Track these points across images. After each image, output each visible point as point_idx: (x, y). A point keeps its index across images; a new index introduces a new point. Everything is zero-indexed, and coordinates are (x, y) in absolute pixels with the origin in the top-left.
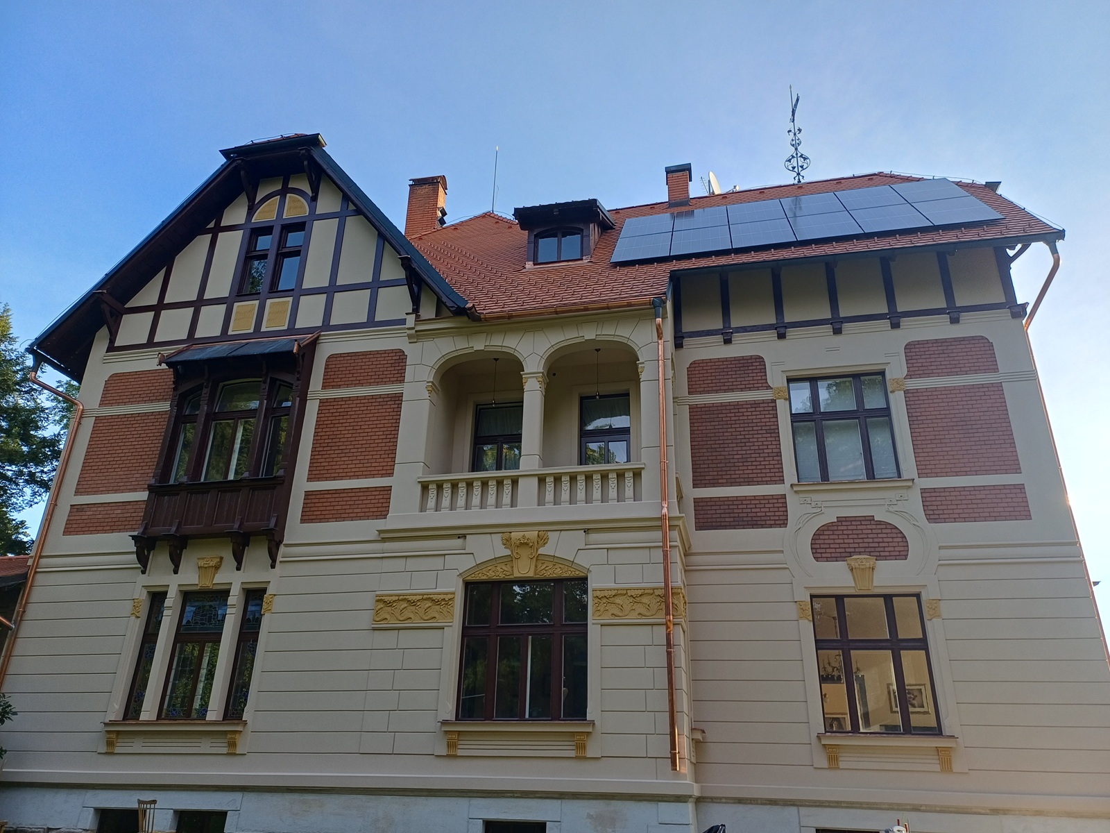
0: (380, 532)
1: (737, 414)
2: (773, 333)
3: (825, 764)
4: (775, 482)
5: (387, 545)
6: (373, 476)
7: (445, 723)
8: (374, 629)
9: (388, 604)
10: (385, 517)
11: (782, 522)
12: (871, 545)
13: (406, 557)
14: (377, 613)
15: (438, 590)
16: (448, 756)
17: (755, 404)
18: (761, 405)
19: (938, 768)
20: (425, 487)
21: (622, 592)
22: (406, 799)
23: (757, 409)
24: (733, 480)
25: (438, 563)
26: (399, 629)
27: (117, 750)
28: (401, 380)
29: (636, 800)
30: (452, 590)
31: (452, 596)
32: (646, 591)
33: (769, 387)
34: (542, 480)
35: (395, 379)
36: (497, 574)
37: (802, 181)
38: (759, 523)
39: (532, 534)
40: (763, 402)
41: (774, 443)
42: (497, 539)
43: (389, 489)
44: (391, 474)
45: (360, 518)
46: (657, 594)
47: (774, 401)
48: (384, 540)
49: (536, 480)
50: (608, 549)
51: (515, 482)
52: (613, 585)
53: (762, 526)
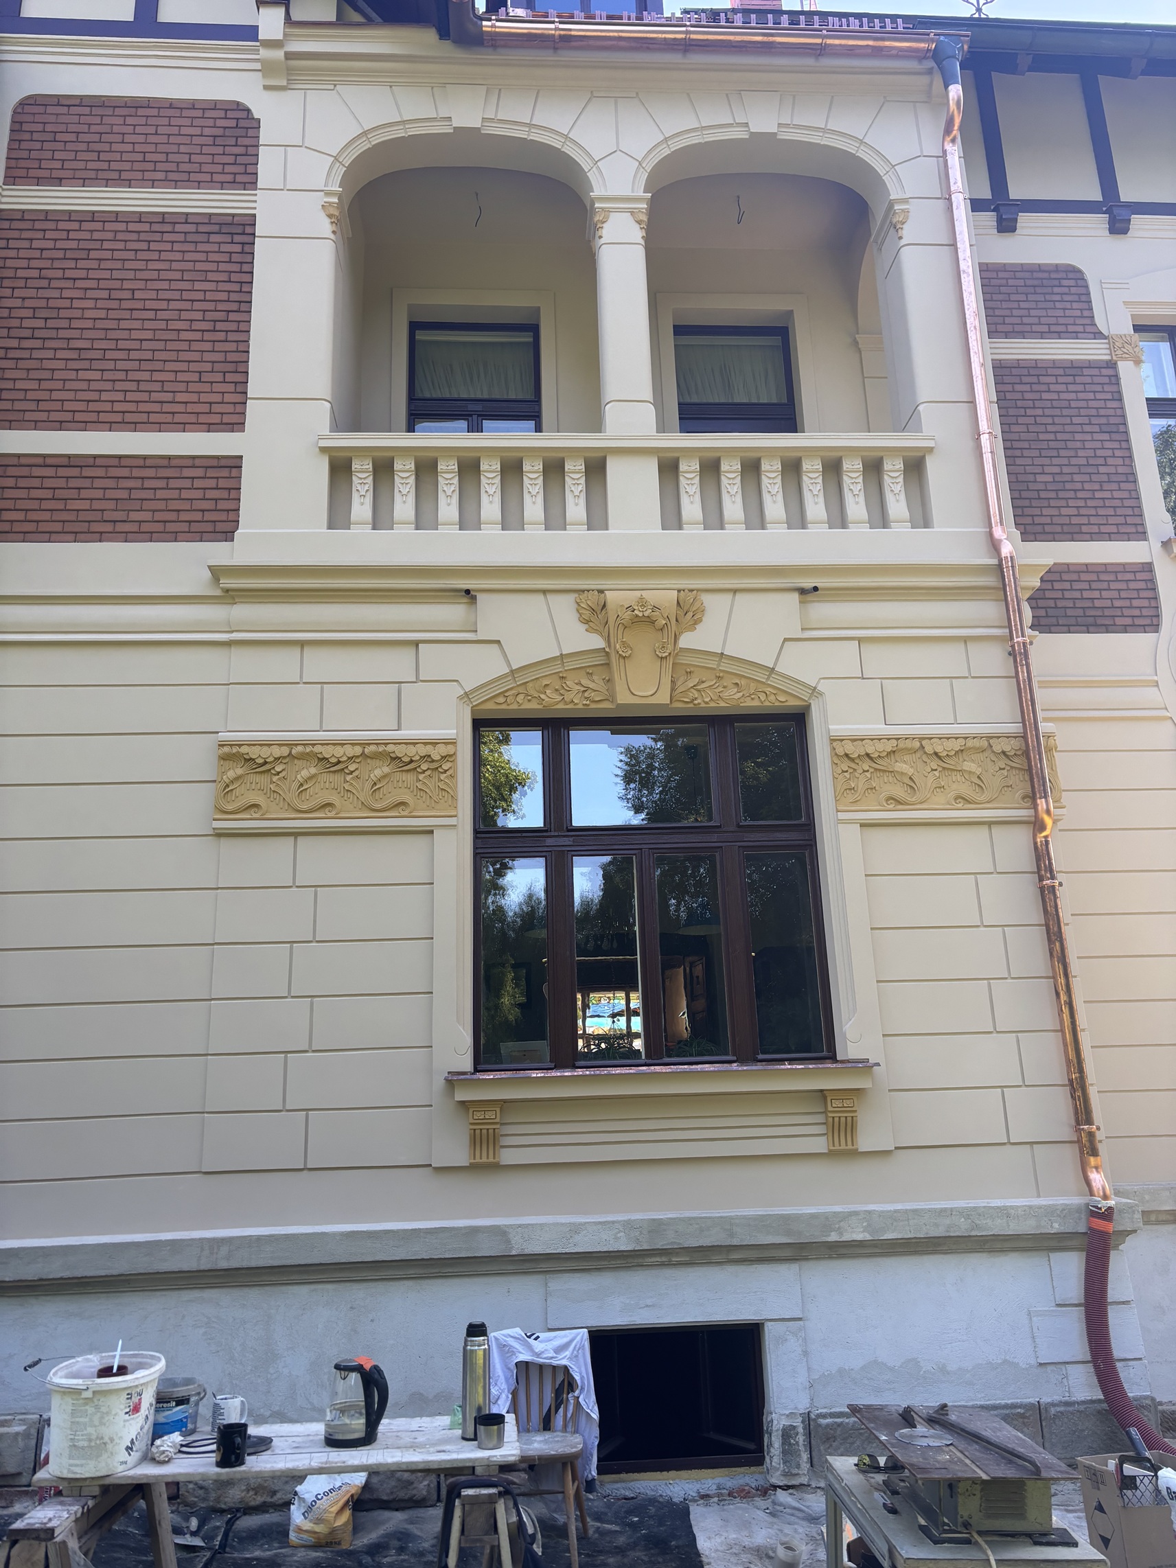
0: (216, 574)
2: (1099, 221)
4: (1128, 537)
5: (242, 612)
6: (183, 427)
7: (454, 1080)
8: (220, 834)
9: (262, 767)
10: (228, 536)
11: (1148, 621)
13: (302, 644)
14: (227, 790)
15: (405, 733)
16: (474, 1168)
17: (1074, 369)
18: (1086, 372)
20: (340, 468)
21: (908, 744)
23: (1078, 379)
25: (398, 664)
26: (296, 834)
28: (246, 178)
30: (450, 733)
31: (450, 749)
32: (970, 743)
33: (1098, 335)
34: (669, 468)
35: (229, 178)
36: (568, 696)
38: (1100, 621)
39: (664, 596)
40: (1090, 365)
41: (1118, 453)
42: (564, 608)
43: (233, 465)
44: (237, 426)
45: (151, 537)
46: (997, 749)
47: (1111, 365)
48: (230, 596)
49: (651, 468)
50: (860, 640)
51: (596, 468)
52: (879, 729)
53: (1107, 629)
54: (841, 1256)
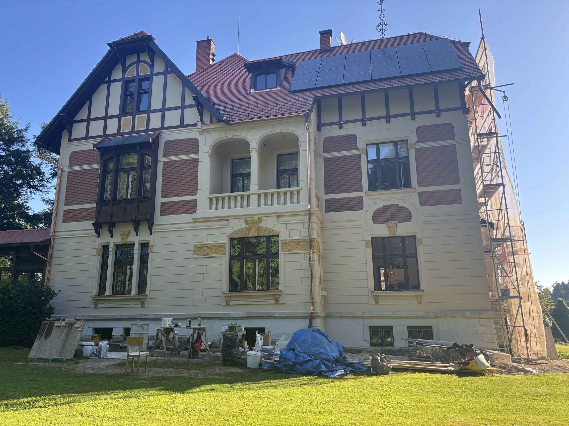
0: (194, 219)
1: (344, 161)
2: (360, 124)
3: (374, 303)
4: (359, 191)
5: (197, 224)
6: (189, 195)
7: (224, 293)
8: (194, 258)
9: (199, 248)
10: (195, 212)
11: (361, 208)
12: (397, 216)
13: (205, 229)
14: (195, 252)
15: (219, 242)
16: (226, 305)
17: (352, 157)
18: (354, 157)
19: (416, 302)
20: (211, 199)
21: (292, 241)
22: (212, 321)
23: (353, 159)
24: (342, 191)
25: (218, 231)
26: (204, 258)
27: (98, 307)
28: (197, 152)
29: (298, 318)
30: (225, 242)
31: (225, 244)
32: (302, 240)
33: (358, 149)
34: (259, 195)
35: (195, 152)
36: (243, 235)
37: (385, 37)
38: (351, 208)
39: (256, 218)
40: (355, 155)
41: (359, 174)
42: (242, 221)
43: (196, 201)
44: (196, 194)
45: (185, 213)
46: (306, 241)
47: (360, 155)
48: (195, 222)
49: (257, 196)
50: (287, 224)
51: (248, 196)
52: (289, 238)
53: (353, 210)
54: (277, 318)
